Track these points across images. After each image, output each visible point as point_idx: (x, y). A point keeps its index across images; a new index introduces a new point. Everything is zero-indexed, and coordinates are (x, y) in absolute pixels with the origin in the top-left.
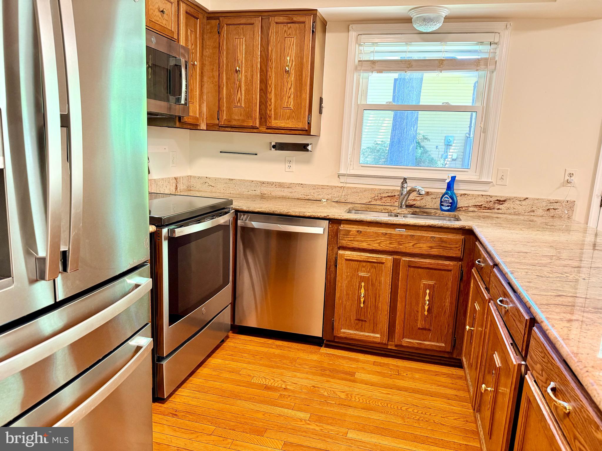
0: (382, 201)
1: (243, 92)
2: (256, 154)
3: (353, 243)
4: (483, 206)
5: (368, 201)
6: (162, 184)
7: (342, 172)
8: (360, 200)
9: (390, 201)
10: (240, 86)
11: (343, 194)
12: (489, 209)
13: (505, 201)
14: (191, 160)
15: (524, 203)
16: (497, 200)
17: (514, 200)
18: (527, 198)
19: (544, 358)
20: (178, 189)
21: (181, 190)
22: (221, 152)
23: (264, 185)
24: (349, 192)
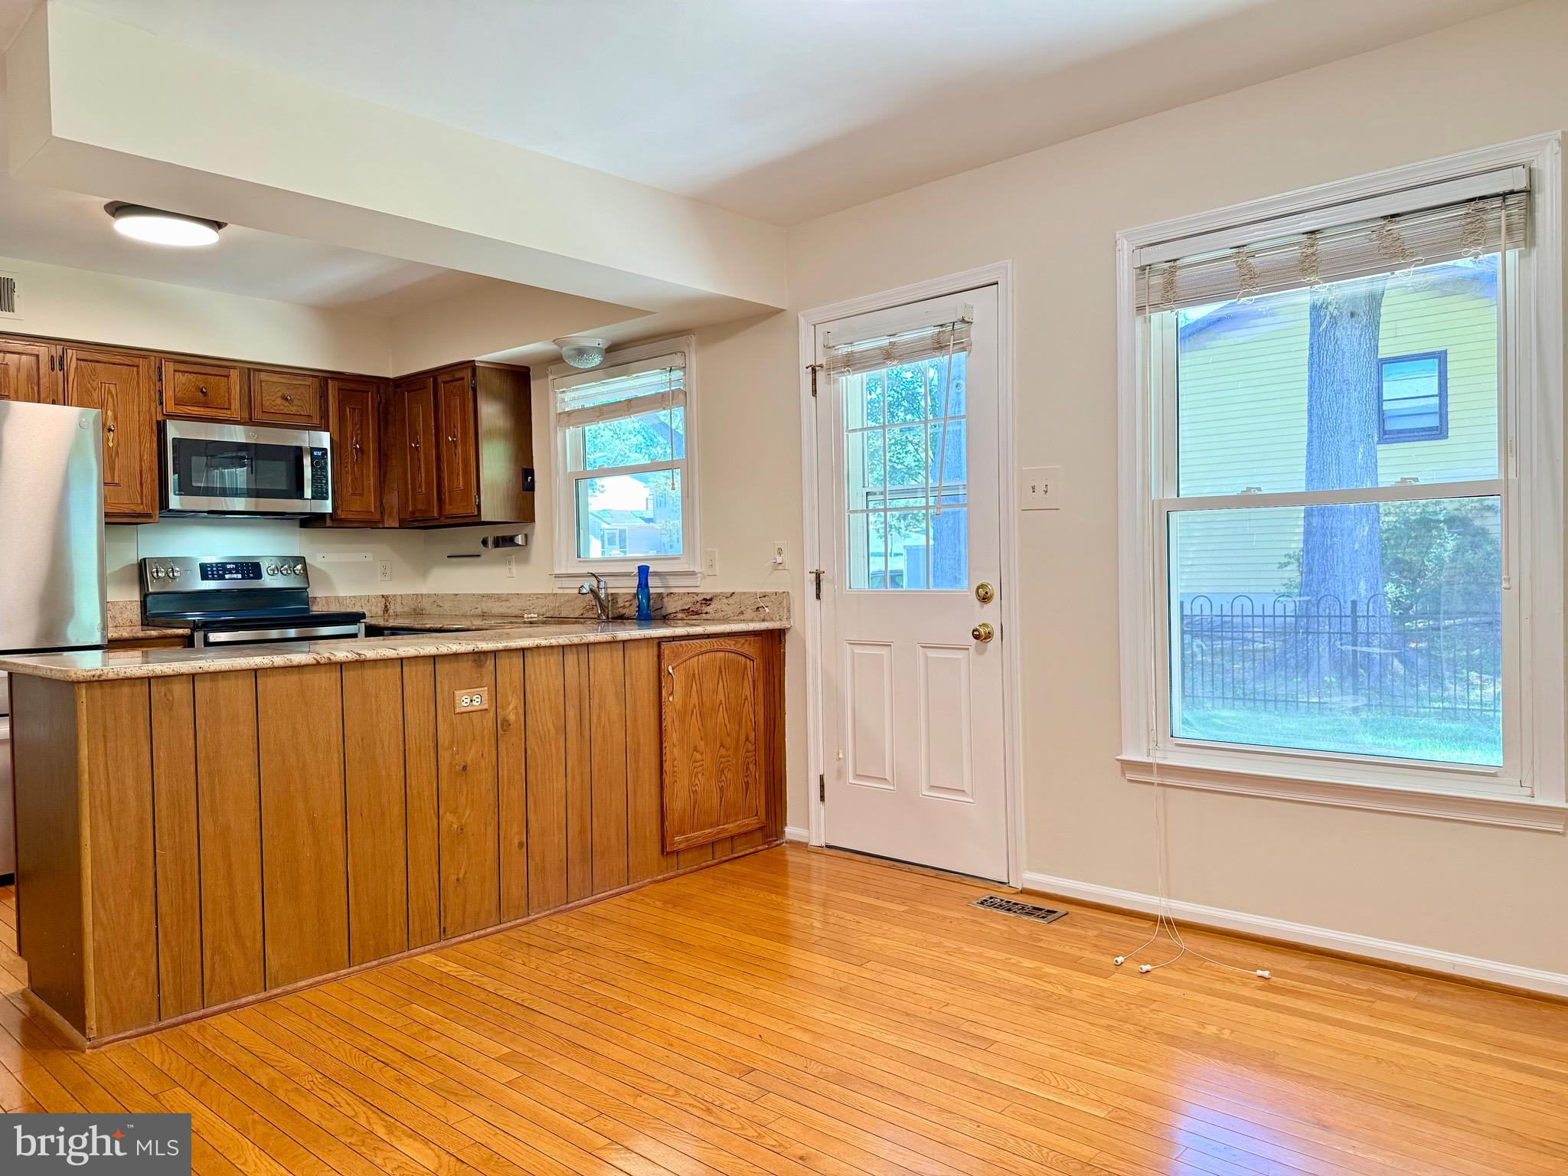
1: (423, 475)
2: (479, 556)
4: (690, 609)
5: (581, 613)
6: (353, 602)
7: (557, 572)
10: (420, 467)
11: (557, 605)
12: (697, 613)
13: (711, 600)
14: (423, 571)
15: (731, 601)
16: (704, 599)
17: (721, 597)
18: (733, 593)
20: (391, 611)
21: (399, 614)
22: (448, 557)
23: (484, 599)
24: (563, 600)
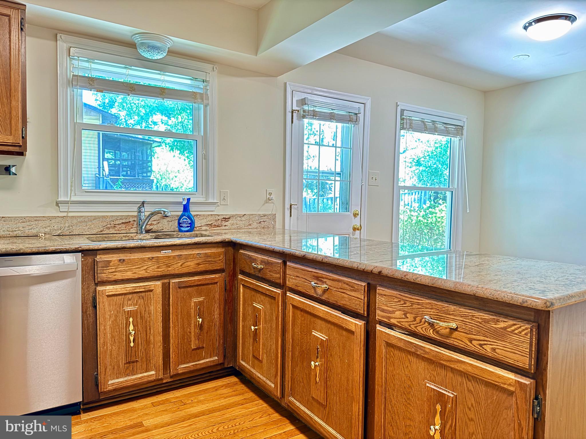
0: (116, 229)
3: (115, 275)
4: (213, 224)
5: (100, 231)
7: (61, 199)
8: (89, 230)
9: (125, 228)
11: (67, 225)
12: (218, 226)
13: (229, 218)
15: (243, 219)
16: (224, 218)
17: (236, 217)
18: (245, 214)
19: (405, 303)
24: (75, 221)
